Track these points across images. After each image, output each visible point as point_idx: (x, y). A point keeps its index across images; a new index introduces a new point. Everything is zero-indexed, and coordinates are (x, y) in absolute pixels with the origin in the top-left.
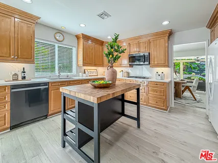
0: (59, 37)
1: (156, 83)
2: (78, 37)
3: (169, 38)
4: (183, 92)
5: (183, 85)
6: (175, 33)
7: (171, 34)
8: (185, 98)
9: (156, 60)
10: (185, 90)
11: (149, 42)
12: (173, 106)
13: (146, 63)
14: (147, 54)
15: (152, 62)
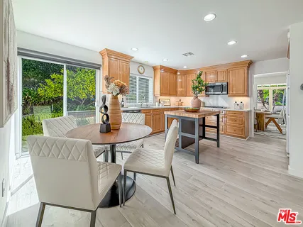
0: (141, 70)
1: (235, 113)
2: (155, 69)
3: (248, 67)
4: (267, 124)
5: (267, 116)
6: (255, 62)
7: (250, 64)
8: (270, 131)
9: (234, 89)
10: (269, 122)
11: (228, 72)
12: (253, 136)
13: (223, 93)
14: (225, 84)
15: (230, 92)
